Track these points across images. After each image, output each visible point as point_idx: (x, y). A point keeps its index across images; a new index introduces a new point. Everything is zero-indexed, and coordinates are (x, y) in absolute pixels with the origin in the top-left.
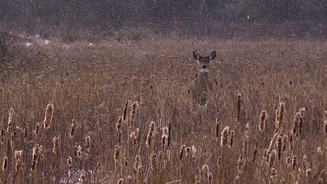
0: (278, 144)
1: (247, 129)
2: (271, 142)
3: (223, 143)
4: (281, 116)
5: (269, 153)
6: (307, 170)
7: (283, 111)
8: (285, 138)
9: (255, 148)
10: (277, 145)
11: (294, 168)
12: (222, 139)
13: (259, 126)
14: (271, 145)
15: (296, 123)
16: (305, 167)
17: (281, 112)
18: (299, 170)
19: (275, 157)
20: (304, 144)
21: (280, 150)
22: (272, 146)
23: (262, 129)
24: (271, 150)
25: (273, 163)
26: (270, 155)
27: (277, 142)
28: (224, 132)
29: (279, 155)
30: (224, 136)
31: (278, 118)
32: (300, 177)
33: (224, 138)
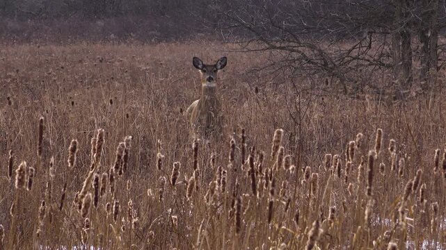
0: (95, 185)
1: (52, 164)
2: (85, 182)
3: (19, 184)
4: (99, 148)
5: (82, 197)
6: (134, 220)
7: (102, 140)
8: (105, 177)
9: (63, 190)
10: (94, 187)
11: (115, 218)
12: (16, 178)
13: (68, 161)
14: (84, 186)
15: (119, 157)
16: (130, 216)
17: (99, 142)
18: (123, 220)
19: (91, 203)
20: (129, 184)
21: (96, 194)
22: (85, 188)
23: (72, 164)
24: (85, 193)
25: (87, 211)
26: (83, 200)
27: (93, 183)
28: (19, 169)
29: (96, 200)
30: (20, 174)
31: (94, 149)
32: (124, 229)
33: (20, 177)
